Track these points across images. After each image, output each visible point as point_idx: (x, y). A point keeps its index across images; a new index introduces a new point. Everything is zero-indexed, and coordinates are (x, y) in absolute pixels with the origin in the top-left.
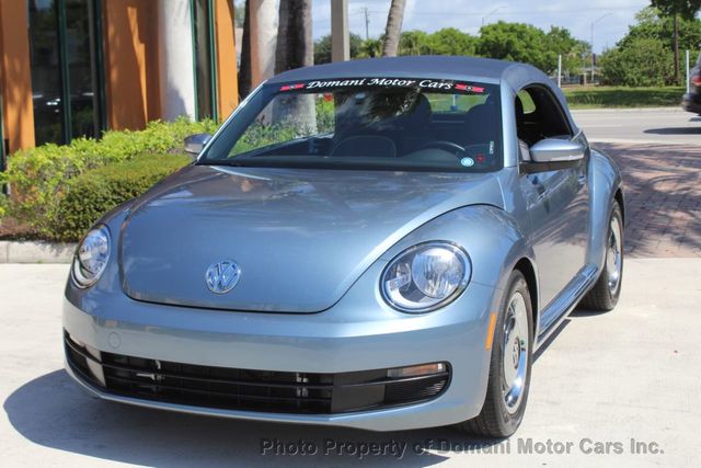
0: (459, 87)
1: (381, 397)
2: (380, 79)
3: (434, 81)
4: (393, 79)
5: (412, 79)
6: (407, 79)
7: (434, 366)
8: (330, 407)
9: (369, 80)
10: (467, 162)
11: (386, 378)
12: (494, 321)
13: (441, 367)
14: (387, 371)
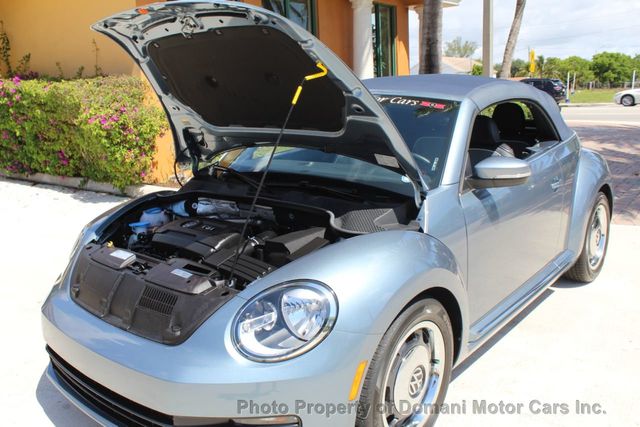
0: (424, 103)
5: (386, 96)
7: (284, 418)
11: (231, 423)
12: (363, 369)
13: (293, 419)
14: (231, 419)
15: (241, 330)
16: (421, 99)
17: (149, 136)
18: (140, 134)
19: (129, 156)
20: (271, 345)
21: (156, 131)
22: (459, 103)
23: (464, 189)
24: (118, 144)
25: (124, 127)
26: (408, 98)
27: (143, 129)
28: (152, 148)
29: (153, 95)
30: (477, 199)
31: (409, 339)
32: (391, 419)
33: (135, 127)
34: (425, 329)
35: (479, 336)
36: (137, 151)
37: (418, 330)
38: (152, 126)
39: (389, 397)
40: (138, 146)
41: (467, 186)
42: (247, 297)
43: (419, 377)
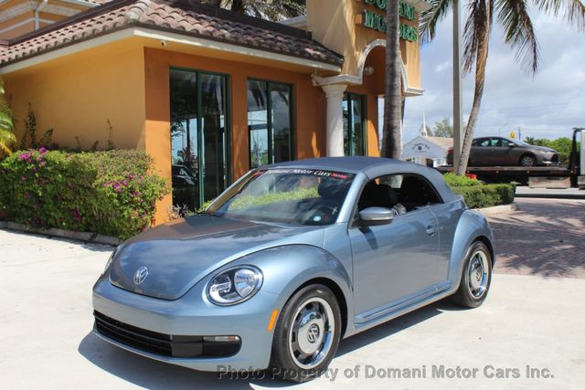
1: (200, 352)
3: (323, 171)
4: (303, 170)
6: (309, 170)
7: (232, 337)
8: (171, 352)
9: (293, 170)
10: (317, 219)
11: (203, 341)
12: (276, 314)
13: (237, 338)
14: (203, 337)
15: (211, 290)
16: (332, 172)
17: (152, 199)
18: (144, 197)
19: (135, 214)
20: (226, 298)
21: (156, 195)
22: (355, 175)
23: (352, 226)
24: (127, 204)
25: (132, 191)
26: (325, 171)
27: (146, 193)
28: (153, 208)
29: (155, 166)
30: (362, 234)
31: (309, 307)
32: (297, 353)
33: (141, 191)
34: (320, 304)
35: (364, 320)
36: (140, 210)
37: (314, 302)
38: (153, 191)
39: (294, 339)
40: (142, 207)
41: (355, 225)
42: (216, 273)
43: (315, 331)
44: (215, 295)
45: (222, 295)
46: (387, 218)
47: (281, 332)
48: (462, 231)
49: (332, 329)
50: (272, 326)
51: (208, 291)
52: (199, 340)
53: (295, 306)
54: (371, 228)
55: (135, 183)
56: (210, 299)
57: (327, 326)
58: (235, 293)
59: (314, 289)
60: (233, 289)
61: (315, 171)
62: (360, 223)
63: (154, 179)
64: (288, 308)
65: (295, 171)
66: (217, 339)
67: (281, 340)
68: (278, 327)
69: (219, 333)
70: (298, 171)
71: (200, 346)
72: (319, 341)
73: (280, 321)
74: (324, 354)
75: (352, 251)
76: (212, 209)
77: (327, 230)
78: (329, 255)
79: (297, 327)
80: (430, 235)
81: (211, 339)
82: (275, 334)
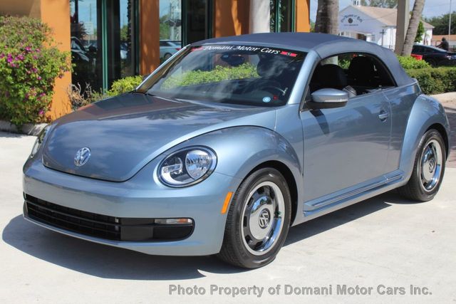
0: (283, 53)
1: (151, 235)
2: (242, 46)
3: (270, 48)
4: (248, 46)
5: (258, 47)
6: (255, 47)
7: (184, 220)
8: (120, 235)
9: (236, 46)
10: (267, 100)
11: (154, 224)
12: (230, 196)
13: (189, 221)
14: (154, 219)
15: (163, 171)
16: (281, 50)
17: (47, 76)
18: (42, 74)
19: (32, 93)
20: (182, 180)
21: (56, 71)
22: (306, 53)
23: (303, 108)
24: (22, 81)
25: (29, 66)
26: (273, 49)
27: (47, 69)
28: (51, 88)
29: (54, 37)
30: (313, 116)
31: (261, 191)
32: (248, 238)
33: (39, 66)
34: (270, 188)
35: (313, 208)
36: (38, 89)
37: (266, 186)
38: (53, 66)
39: (246, 224)
40: (40, 86)
41: (306, 107)
42: (166, 154)
43: (266, 216)
44: (167, 176)
45: (173, 176)
46: (341, 101)
47: (234, 216)
48: (416, 118)
49: (282, 214)
50: (225, 209)
51: (159, 172)
52: (150, 222)
53: (248, 189)
54: (323, 111)
55: (32, 58)
56: (162, 180)
57: (277, 213)
58: (186, 175)
59: (267, 173)
60: (185, 171)
61: (262, 48)
62: (312, 105)
63: (53, 53)
64: (242, 191)
65: (239, 48)
66: (168, 222)
67: (233, 224)
68: (231, 210)
69: (171, 216)
70: (243, 48)
71: (151, 228)
72: (269, 226)
73: (233, 204)
74: (274, 240)
75: (304, 134)
76: (144, 87)
77: (278, 112)
78: (279, 137)
79: (249, 212)
80: (382, 120)
81: (162, 222)
82: (228, 218)
